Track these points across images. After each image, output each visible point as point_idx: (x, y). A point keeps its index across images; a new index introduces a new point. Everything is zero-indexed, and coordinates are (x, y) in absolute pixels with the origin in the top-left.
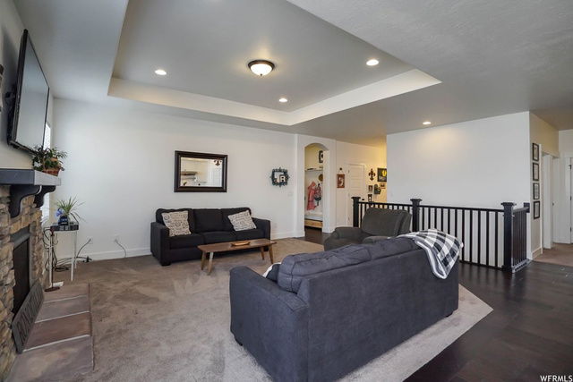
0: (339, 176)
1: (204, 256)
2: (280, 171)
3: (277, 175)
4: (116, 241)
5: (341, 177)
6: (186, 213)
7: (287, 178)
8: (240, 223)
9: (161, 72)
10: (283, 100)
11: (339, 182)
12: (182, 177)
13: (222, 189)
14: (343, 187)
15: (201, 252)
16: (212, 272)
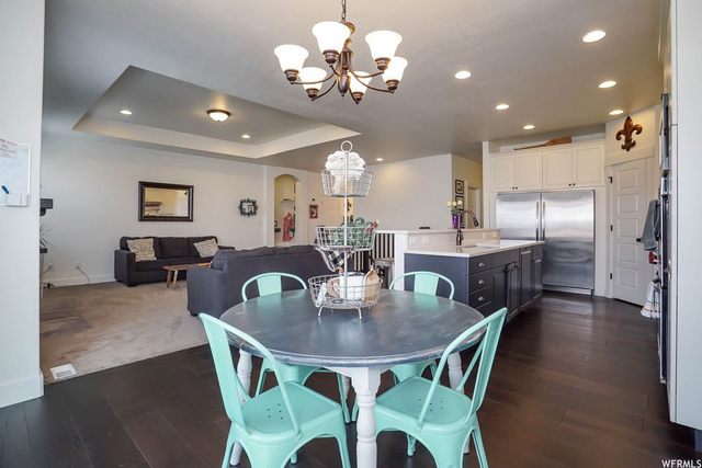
0: (312, 207)
1: (169, 277)
2: (248, 201)
3: (245, 206)
4: (78, 268)
5: (313, 208)
6: (152, 240)
7: (256, 208)
8: (205, 249)
9: (126, 112)
10: (246, 136)
11: (312, 213)
12: (146, 208)
13: (188, 219)
14: (316, 217)
15: (167, 271)
16: (176, 288)
